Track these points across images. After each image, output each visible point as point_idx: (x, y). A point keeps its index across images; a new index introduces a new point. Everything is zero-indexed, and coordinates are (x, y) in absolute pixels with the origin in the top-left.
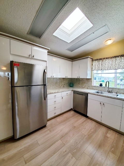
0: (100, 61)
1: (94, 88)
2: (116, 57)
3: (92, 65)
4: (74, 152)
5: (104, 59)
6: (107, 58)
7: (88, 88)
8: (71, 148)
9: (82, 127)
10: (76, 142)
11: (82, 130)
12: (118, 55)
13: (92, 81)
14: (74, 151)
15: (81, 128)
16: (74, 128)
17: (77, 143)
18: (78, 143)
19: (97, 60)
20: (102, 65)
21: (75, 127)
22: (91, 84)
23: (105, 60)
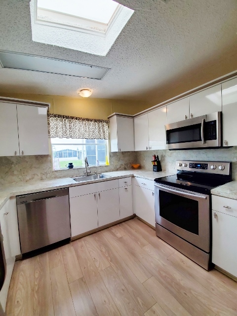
0: (65, 120)
1: (57, 174)
2: (88, 120)
3: (49, 124)
4: (142, 304)
5: (72, 118)
6: (76, 119)
7: (44, 177)
8: (134, 310)
9: (89, 265)
10: (122, 292)
11: (97, 266)
12: (91, 118)
13: (51, 162)
14: (140, 303)
15: (91, 268)
16: (85, 282)
17: (123, 290)
18: (123, 288)
19: (59, 116)
20: (70, 128)
21: (82, 279)
22: (51, 167)
23: (74, 120)
